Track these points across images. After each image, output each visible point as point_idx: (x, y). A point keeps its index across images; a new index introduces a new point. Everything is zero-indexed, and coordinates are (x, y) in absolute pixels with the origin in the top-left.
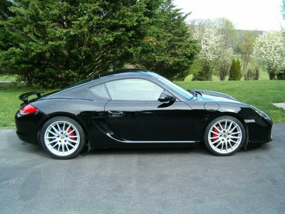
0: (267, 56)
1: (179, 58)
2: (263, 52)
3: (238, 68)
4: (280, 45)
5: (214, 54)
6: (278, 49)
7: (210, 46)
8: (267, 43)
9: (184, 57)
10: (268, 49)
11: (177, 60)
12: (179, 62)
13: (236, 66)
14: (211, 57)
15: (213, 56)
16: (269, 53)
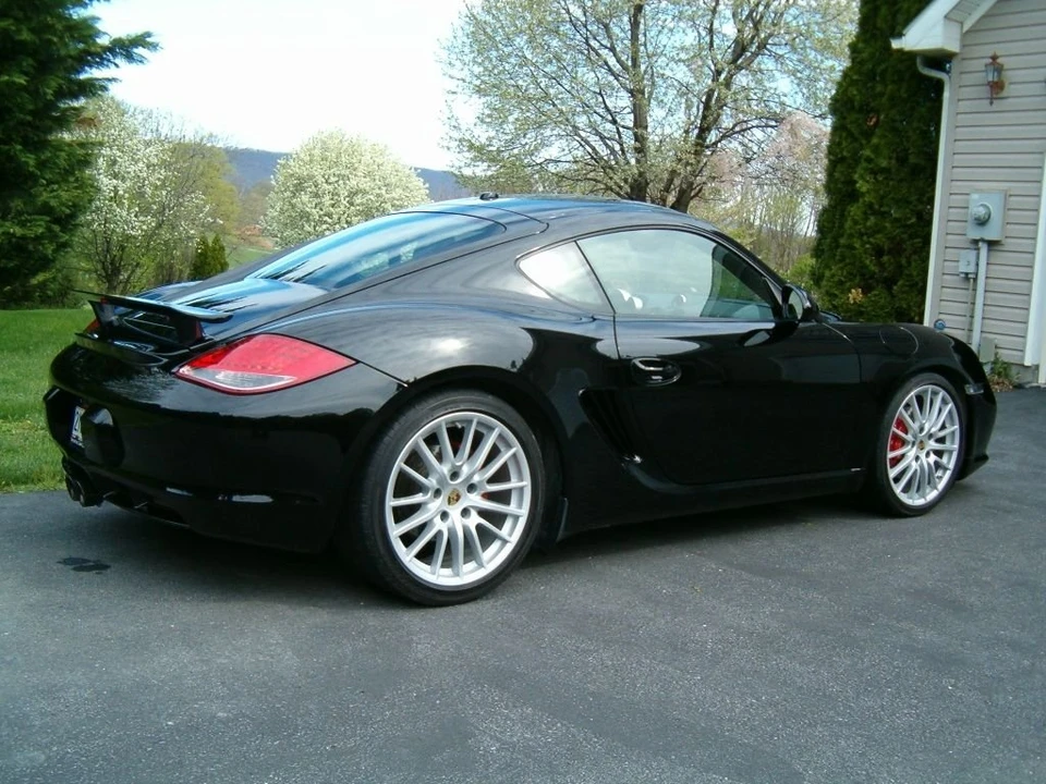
0: (324, 227)
1: (23, 224)
2: (308, 209)
3: (219, 266)
4: (367, 188)
5: (145, 211)
6: (358, 201)
7: (128, 183)
8: (321, 180)
9: (42, 220)
10: (327, 200)
11: (18, 231)
12: (23, 238)
13: (212, 263)
14: (132, 223)
15: (141, 218)
16: (330, 215)
